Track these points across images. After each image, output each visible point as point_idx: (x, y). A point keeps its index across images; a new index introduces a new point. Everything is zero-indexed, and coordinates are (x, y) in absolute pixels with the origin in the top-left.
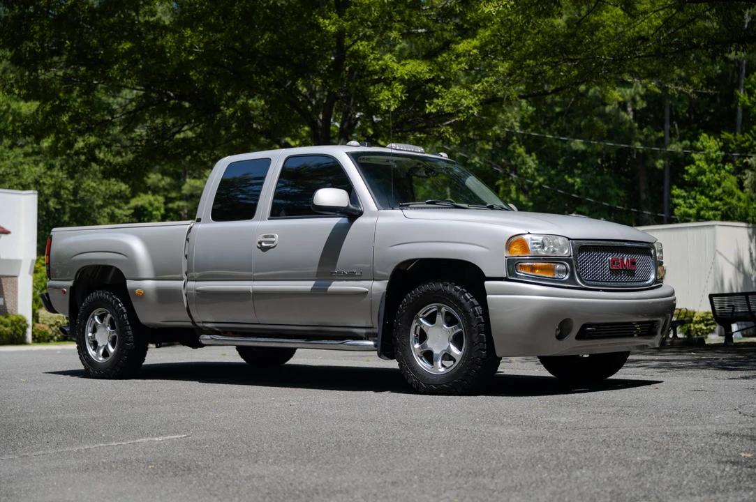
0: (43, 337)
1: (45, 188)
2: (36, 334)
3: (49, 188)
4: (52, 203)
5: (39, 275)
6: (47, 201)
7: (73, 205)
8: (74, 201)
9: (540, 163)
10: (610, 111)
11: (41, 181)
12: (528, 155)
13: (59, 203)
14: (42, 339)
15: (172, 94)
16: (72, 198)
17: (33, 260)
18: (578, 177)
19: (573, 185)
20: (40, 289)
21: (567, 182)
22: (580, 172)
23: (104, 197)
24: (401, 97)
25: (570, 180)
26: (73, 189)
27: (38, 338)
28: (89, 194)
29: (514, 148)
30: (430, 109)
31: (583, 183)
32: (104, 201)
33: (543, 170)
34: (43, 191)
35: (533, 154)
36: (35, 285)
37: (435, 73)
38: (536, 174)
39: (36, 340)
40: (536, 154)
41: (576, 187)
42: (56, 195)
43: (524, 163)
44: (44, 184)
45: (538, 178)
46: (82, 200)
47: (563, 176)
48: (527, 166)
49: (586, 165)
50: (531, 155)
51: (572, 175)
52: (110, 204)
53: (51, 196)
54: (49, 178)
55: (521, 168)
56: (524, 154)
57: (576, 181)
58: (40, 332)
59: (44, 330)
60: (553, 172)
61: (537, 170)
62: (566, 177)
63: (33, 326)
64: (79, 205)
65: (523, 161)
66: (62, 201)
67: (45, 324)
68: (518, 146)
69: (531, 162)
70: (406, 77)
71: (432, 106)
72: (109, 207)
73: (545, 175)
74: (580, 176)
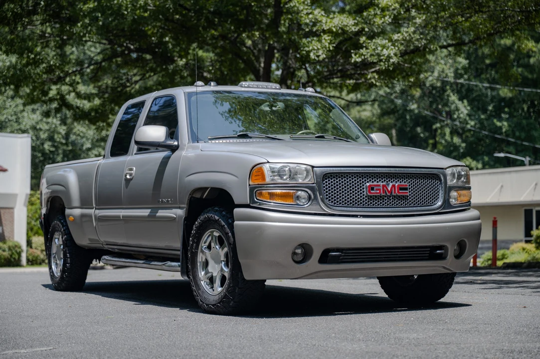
0: (36, 260)
1: (41, 133)
2: (30, 258)
3: (44, 133)
4: (47, 146)
5: (33, 207)
6: (43, 144)
7: (65, 147)
8: (66, 144)
9: (472, 109)
10: (534, 63)
11: (38, 127)
12: (460, 102)
13: (53, 146)
14: (34, 262)
15: (132, 47)
16: (64, 141)
17: (27, 195)
18: (505, 121)
19: (501, 128)
20: (35, 218)
21: (496, 126)
22: (507, 116)
23: (92, 140)
24: (329, 47)
25: (499, 124)
26: (65, 134)
27: (31, 262)
28: (79, 138)
29: (448, 96)
30: (356, 58)
31: (509, 126)
32: (92, 144)
33: (474, 116)
34: (40, 136)
35: (465, 101)
36: (30, 215)
37: (360, 26)
38: (468, 118)
39: (30, 263)
40: (468, 101)
41: (504, 130)
42: (51, 139)
43: (457, 109)
44: (41, 129)
45: (469, 122)
46: (74, 144)
47: (493, 121)
48: (460, 112)
49: (512, 110)
50: (463, 102)
51: (500, 119)
52: (97, 146)
53: (46, 140)
54: (45, 124)
55: (454, 114)
56: (457, 102)
57: (503, 125)
58: (34, 257)
59: (36, 255)
60: (483, 117)
61: (469, 115)
62: (495, 121)
63: (27, 251)
64: (70, 148)
65: (457, 107)
66: (56, 144)
67: (38, 249)
68: (451, 94)
69: (463, 109)
70: (334, 30)
71: (357, 56)
72: (96, 149)
73: (477, 119)
74: (507, 120)
